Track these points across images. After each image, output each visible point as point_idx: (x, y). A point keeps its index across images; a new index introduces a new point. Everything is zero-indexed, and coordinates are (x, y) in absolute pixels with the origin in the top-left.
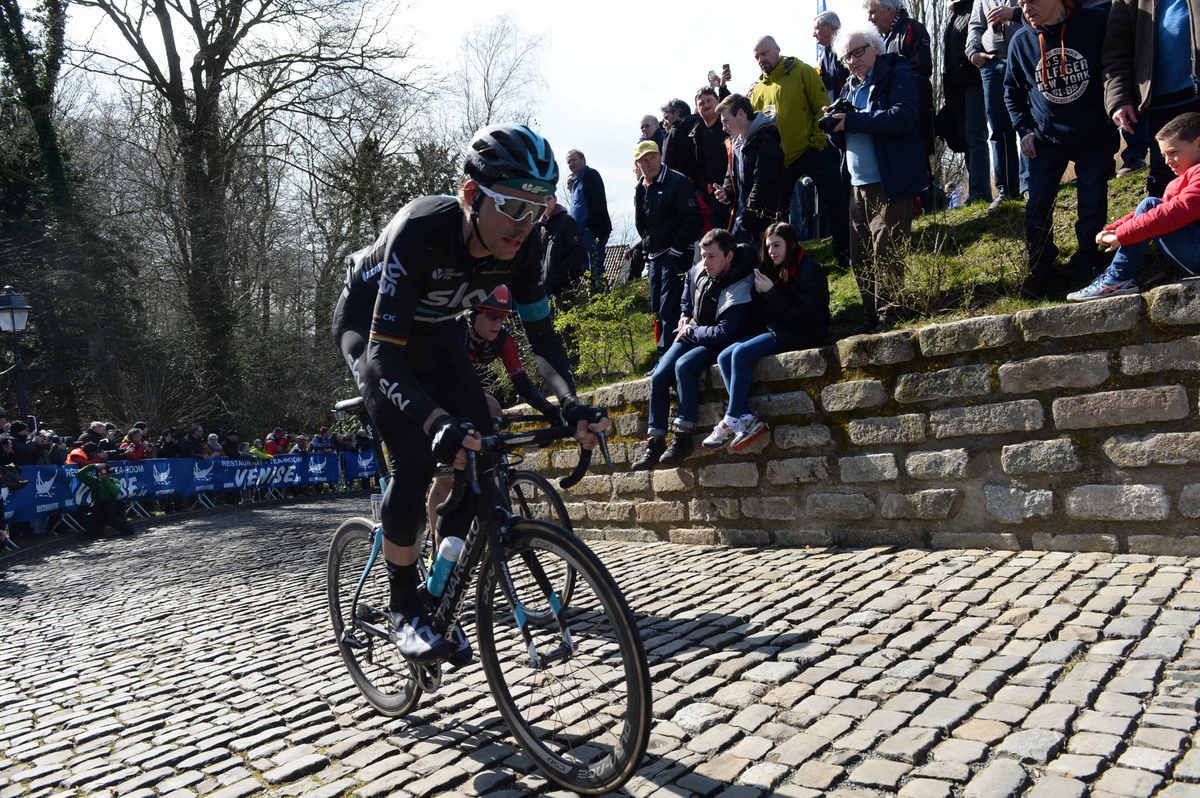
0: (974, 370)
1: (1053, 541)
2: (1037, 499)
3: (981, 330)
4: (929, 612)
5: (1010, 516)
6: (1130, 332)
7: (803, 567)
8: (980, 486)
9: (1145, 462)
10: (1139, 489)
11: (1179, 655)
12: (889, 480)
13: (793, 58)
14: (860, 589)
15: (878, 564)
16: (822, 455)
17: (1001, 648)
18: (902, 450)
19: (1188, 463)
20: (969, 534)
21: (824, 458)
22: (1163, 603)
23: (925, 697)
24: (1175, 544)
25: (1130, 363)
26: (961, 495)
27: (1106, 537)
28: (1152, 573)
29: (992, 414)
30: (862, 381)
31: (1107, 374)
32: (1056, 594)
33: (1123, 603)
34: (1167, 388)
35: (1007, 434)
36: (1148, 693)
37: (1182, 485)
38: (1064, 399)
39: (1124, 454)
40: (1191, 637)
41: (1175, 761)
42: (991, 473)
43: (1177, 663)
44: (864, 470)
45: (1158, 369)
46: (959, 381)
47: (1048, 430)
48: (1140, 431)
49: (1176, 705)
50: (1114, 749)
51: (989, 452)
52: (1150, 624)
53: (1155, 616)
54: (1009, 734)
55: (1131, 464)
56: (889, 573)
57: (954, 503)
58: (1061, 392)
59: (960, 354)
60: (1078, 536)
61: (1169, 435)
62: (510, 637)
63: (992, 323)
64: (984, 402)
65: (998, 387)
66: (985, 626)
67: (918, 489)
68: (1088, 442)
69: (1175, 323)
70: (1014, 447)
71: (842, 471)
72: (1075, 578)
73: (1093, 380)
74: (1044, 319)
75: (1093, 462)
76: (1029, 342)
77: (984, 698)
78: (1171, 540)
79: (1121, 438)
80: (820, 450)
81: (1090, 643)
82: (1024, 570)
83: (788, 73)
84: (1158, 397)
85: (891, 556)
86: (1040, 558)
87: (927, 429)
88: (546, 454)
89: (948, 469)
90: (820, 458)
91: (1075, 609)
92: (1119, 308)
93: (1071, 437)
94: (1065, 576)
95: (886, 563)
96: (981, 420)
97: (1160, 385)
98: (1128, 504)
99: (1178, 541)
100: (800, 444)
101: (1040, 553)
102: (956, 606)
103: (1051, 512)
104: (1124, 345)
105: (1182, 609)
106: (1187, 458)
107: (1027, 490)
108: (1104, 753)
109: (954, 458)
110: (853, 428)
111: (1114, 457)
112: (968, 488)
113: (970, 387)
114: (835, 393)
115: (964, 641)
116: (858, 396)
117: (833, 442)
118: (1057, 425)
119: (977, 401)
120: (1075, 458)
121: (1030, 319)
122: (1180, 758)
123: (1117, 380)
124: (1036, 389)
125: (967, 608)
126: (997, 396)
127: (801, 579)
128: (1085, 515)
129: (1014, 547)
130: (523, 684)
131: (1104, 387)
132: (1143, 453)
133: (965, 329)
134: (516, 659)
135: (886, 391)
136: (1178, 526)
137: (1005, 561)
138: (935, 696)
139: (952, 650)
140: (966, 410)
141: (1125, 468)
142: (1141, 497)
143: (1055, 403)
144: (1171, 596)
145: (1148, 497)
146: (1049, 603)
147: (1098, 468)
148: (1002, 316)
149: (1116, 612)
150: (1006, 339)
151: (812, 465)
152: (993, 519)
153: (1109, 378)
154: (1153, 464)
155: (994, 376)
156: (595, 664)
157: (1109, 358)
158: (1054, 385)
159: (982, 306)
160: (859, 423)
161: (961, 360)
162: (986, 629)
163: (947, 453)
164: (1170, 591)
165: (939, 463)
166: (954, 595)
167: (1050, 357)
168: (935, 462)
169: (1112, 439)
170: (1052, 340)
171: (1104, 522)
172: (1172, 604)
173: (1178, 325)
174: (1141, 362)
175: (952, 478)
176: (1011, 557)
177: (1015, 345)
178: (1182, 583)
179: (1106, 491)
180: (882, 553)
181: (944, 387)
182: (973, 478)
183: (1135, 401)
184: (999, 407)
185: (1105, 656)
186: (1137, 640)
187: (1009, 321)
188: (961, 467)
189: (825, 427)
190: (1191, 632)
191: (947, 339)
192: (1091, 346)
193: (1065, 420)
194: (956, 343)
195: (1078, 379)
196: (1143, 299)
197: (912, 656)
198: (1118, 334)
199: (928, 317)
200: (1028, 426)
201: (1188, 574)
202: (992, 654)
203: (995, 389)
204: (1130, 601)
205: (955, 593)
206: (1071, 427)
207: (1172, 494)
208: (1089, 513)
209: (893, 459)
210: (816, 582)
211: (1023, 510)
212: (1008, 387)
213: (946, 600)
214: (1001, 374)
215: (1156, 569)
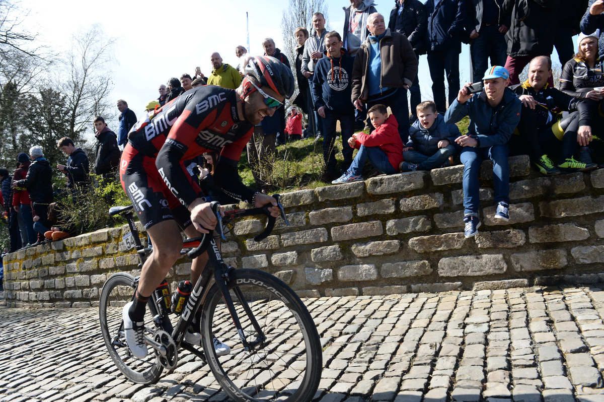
0: (299, 214)
1: (333, 292)
2: (326, 273)
3: (301, 196)
4: (272, 330)
5: (315, 282)
6: (360, 197)
7: (222, 313)
8: (303, 269)
9: (367, 255)
10: (366, 266)
11: (369, 339)
12: (264, 267)
13: (227, 64)
14: (245, 321)
15: (257, 309)
16: (234, 257)
17: (299, 344)
18: (270, 253)
19: (384, 254)
20: (299, 291)
21: (235, 258)
22: (369, 317)
23: (258, 371)
24: (380, 290)
25: (361, 211)
26: (295, 273)
27: (354, 289)
28: (369, 304)
29: (307, 235)
30: (251, 220)
31: (352, 216)
32: (328, 316)
33: (354, 318)
34: (374, 222)
35: (313, 244)
36: (351, 358)
37: (382, 264)
38: (335, 227)
39: (359, 251)
40: (376, 331)
41: (353, 387)
42: (307, 262)
43: (367, 343)
44: (253, 263)
45: (371, 214)
46: (293, 220)
47: (329, 242)
48: (364, 241)
49: (361, 362)
50: (330, 385)
51: (306, 252)
52: (362, 326)
53: (364, 323)
54: (289, 384)
55: (362, 256)
56: (260, 313)
57: (293, 276)
58: (334, 224)
59: (293, 207)
60: (343, 289)
61: (376, 242)
62: (56, 364)
63: (306, 193)
64: (304, 230)
65: (309, 222)
66: (295, 334)
67: (276, 271)
68: (345, 246)
69: (377, 194)
70: (316, 249)
71: (243, 264)
72: (338, 308)
73: (347, 219)
74: (326, 192)
75: (348, 255)
76: (321, 202)
77: (284, 368)
78: (378, 288)
79: (358, 244)
80: (234, 254)
81: (336, 337)
82: (319, 306)
83: (225, 71)
84: (371, 226)
85: (264, 304)
86: (327, 300)
87: (280, 242)
88: (96, 261)
89: (289, 261)
90: (232, 258)
91: (334, 322)
92: (356, 187)
93: (339, 244)
94: (335, 307)
95: (261, 308)
96: (302, 237)
97: (371, 220)
98: (361, 273)
99: (381, 288)
100: (224, 252)
101: (328, 298)
102: (285, 326)
103: (332, 279)
104: (359, 203)
105: (376, 319)
106: (382, 252)
107: (322, 269)
108: (325, 388)
109: (291, 255)
110: (248, 243)
111: (355, 252)
112: (298, 269)
113: (297, 223)
114: (239, 226)
115: (284, 342)
116: (250, 227)
117: (239, 250)
118: (333, 239)
119: (301, 229)
120: (340, 253)
121: (321, 191)
122: (356, 385)
123: (356, 219)
124: (325, 223)
125: (289, 326)
126: (308, 226)
127: (219, 319)
128: (345, 279)
129: (318, 296)
130: (55, 389)
131: (351, 222)
132: (366, 250)
133: (295, 195)
134: (56, 376)
135: (262, 225)
136: (382, 282)
137: (313, 302)
138: (262, 369)
139: (277, 347)
140: (296, 233)
141: (360, 258)
142: (366, 270)
143: (332, 229)
144: (373, 314)
145: (369, 269)
146: (324, 321)
147: (350, 258)
148: (310, 190)
149: (350, 322)
150: (312, 200)
151: (230, 262)
152: (308, 283)
153: (352, 219)
154: (370, 255)
155: (307, 217)
156: (99, 373)
157: (352, 209)
158: (331, 221)
159: (306, 185)
160: (250, 240)
161: (294, 210)
162: (295, 336)
163: (289, 253)
164: (373, 311)
165: (285, 258)
166: (286, 321)
167: (330, 209)
168: (284, 258)
169: (355, 245)
170: (330, 201)
171: (354, 282)
172: (372, 317)
173: (378, 195)
174: (364, 210)
175: (291, 265)
176: (315, 301)
177: (316, 204)
178: (379, 307)
179: (353, 268)
180: (261, 303)
181: (287, 223)
182: (300, 265)
183: (363, 228)
184: (310, 232)
185: (340, 343)
186: (354, 334)
187: (313, 192)
188: (295, 260)
189: (236, 243)
190: (376, 329)
191: (287, 200)
192: (345, 204)
193: (336, 237)
194: (291, 202)
195: (341, 218)
196: (365, 183)
197: (258, 352)
198: (355, 198)
199: (283, 190)
200: (322, 240)
201: (383, 304)
202: (294, 347)
203: (308, 223)
204: (356, 317)
205: (286, 319)
206: (338, 240)
207: (378, 268)
208: (347, 278)
209: (265, 257)
210: (226, 319)
211: (321, 279)
212: (313, 222)
213: (282, 323)
214: (310, 216)
215: (371, 301)
